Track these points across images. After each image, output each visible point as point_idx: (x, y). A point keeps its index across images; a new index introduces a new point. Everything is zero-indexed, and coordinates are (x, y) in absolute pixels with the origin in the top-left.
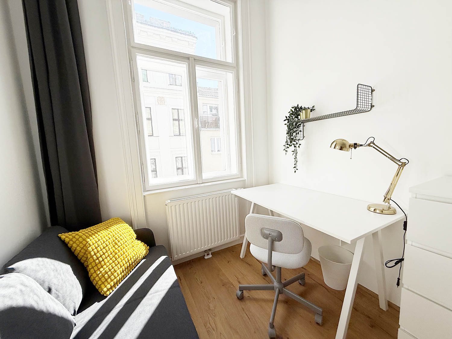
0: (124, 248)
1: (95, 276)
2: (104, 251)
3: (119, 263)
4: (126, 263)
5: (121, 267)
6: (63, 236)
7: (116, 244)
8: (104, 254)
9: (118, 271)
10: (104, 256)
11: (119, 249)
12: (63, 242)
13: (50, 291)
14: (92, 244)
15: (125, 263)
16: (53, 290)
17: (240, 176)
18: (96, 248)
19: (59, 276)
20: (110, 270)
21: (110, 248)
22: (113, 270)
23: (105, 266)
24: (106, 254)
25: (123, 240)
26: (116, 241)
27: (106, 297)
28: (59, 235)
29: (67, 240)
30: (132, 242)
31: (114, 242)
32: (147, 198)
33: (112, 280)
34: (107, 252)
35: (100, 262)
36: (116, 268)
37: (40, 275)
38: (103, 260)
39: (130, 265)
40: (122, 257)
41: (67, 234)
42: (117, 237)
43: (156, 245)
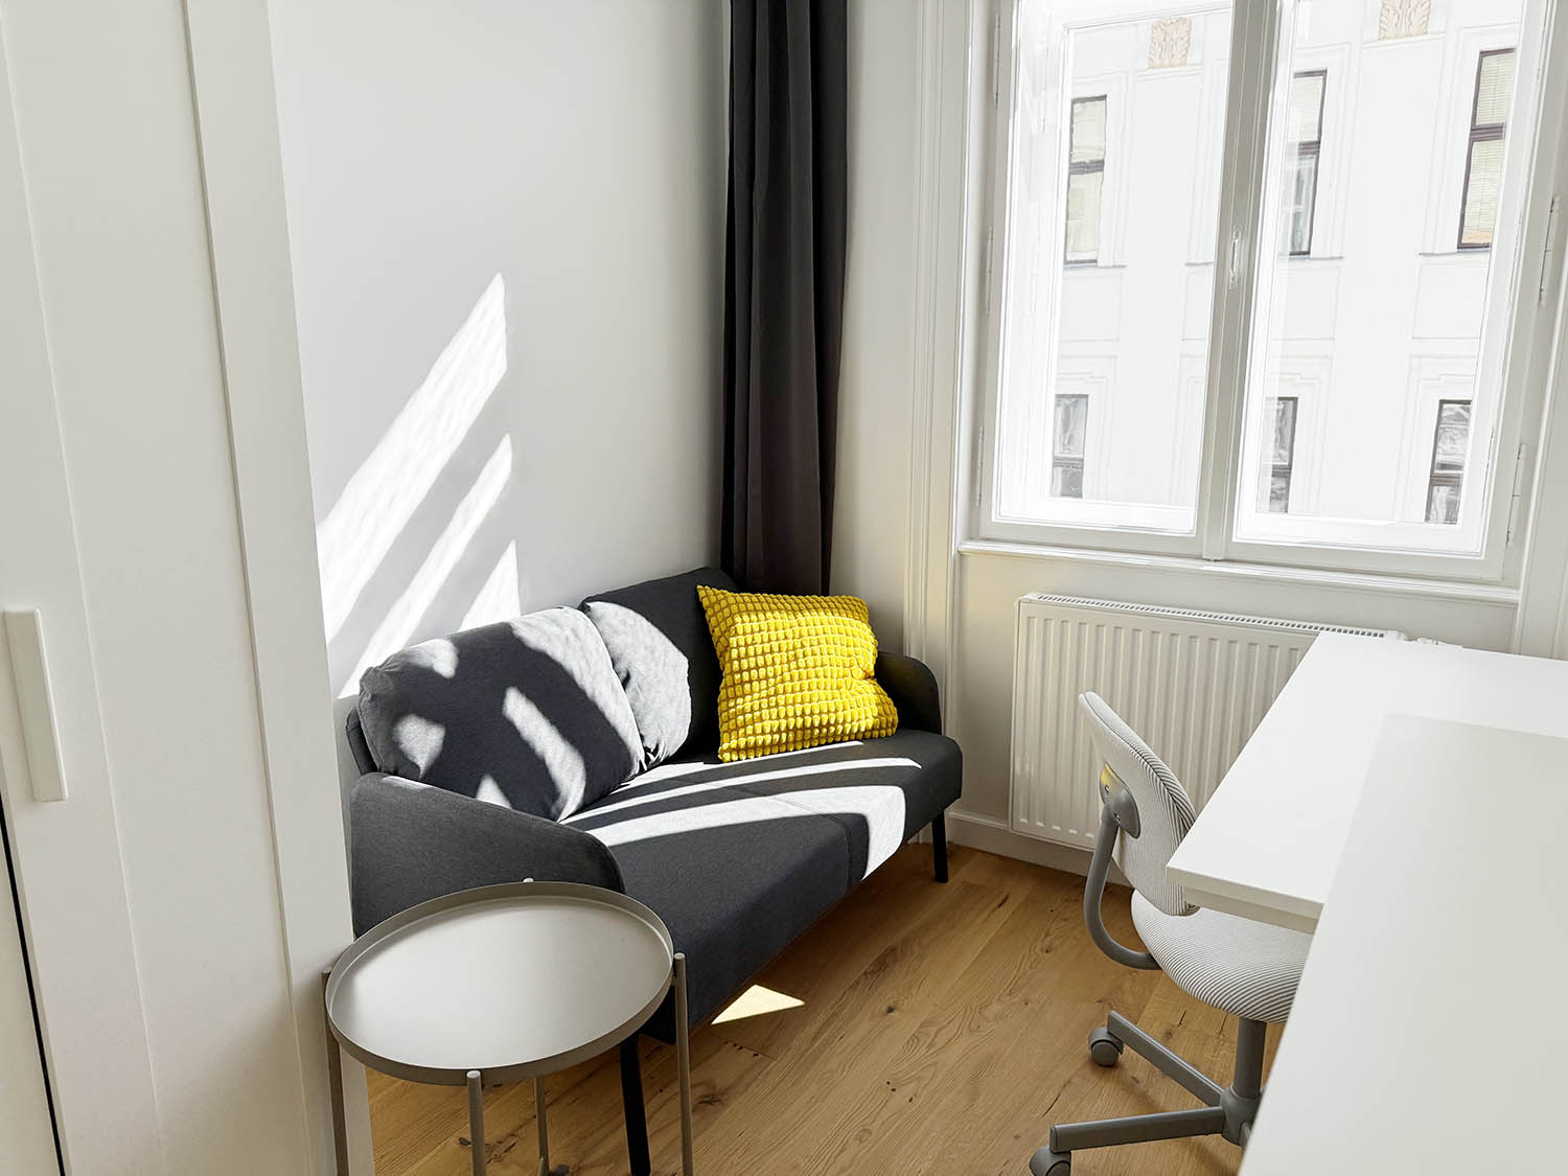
0: (808, 678)
1: (724, 707)
2: (761, 660)
3: (777, 705)
4: (795, 716)
5: (778, 718)
6: (704, 593)
7: (796, 658)
8: (757, 667)
9: (767, 725)
10: (754, 673)
11: (795, 673)
13: (627, 680)
14: (740, 631)
15: (791, 714)
17: (1495, 575)
18: (746, 645)
19: (652, 665)
20: (752, 711)
21: (777, 661)
22: (757, 714)
23: (748, 698)
24: (762, 672)
25: (818, 657)
26: (800, 652)
27: (721, 762)
28: (699, 587)
29: (705, 603)
30: (844, 676)
31: (793, 653)
32: (971, 565)
33: (746, 735)
34: (765, 666)
35: (742, 683)
36: (765, 713)
37: (618, 642)
38: (751, 682)
39: (804, 728)
40: (790, 697)
41: (712, 591)
42: (807, 644)
43: (939, 730)
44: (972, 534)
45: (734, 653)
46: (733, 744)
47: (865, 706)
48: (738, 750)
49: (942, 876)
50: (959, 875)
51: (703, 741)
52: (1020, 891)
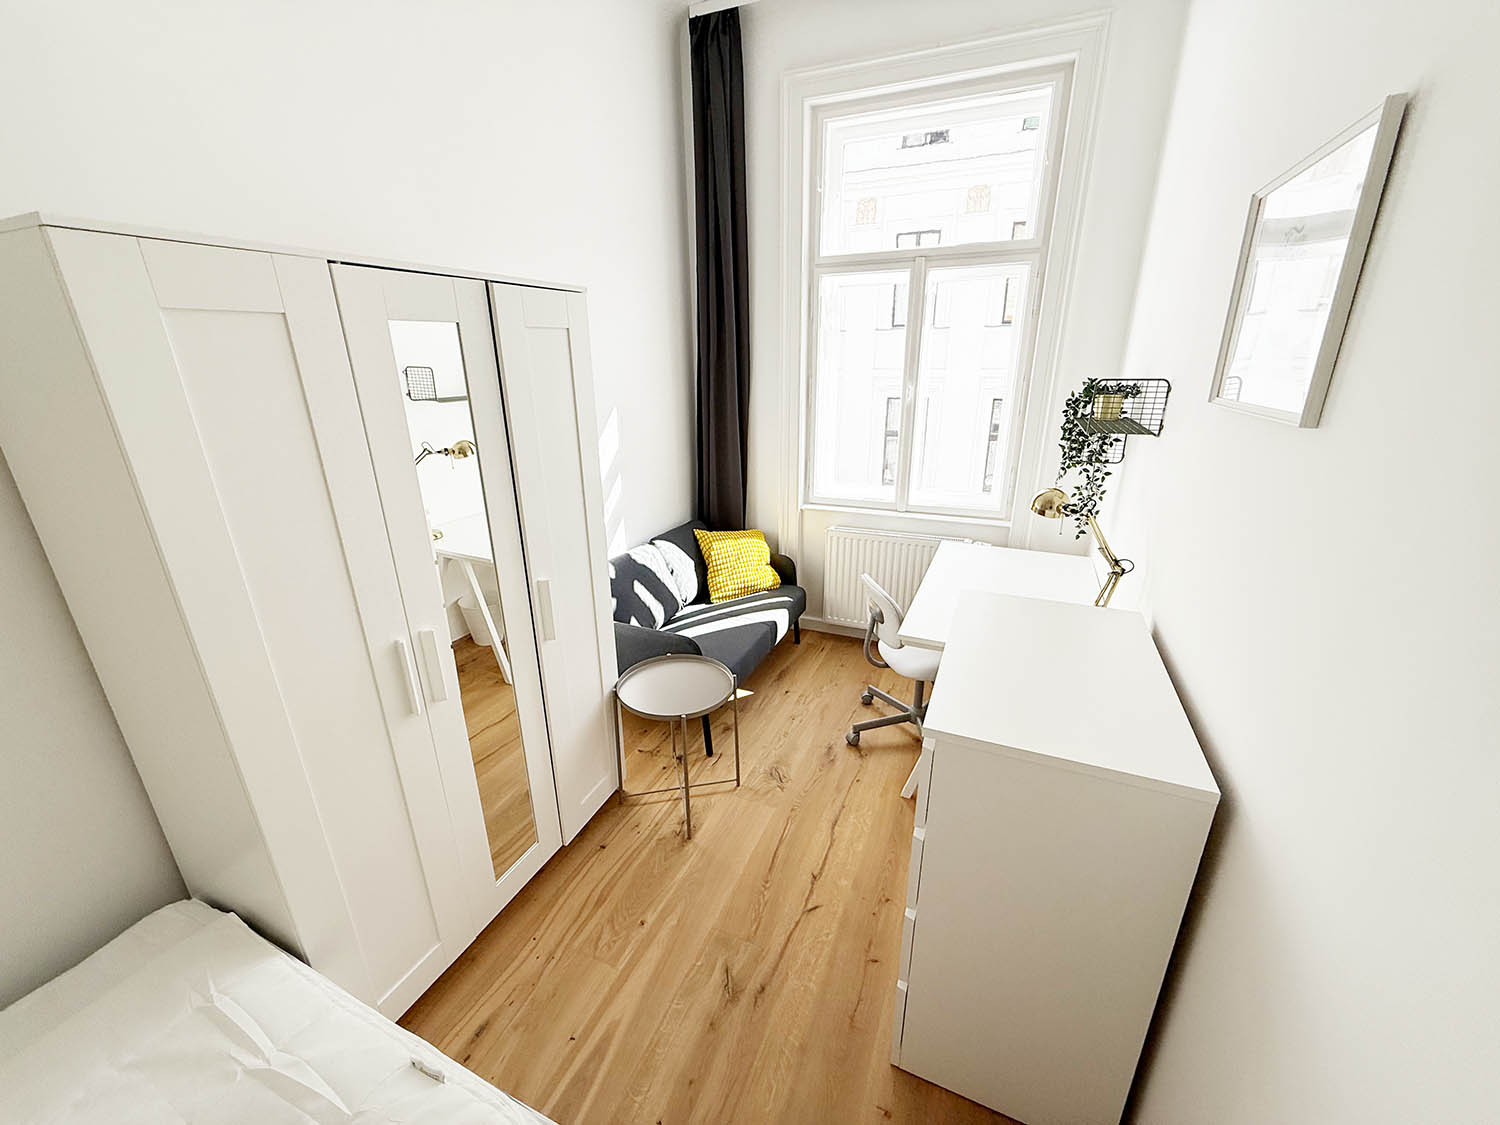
0: (745, 567)
1: (713, 581)
2: (724, 561)
3: (733, 579)
6: (696, 532)
7: (739, 559)
8: (724, 564)
9: (730, 587)
10: (722, 566)
11: (739, 565)
12: (696, 540)
13: (672, 573)
14: (715, 549)
15: (741, 585)
16: (674, 574)
17: (1003, 516)
18: (718, 555)
19: (683, 566)
20: (723, 582)
21: (731, 560)
22: (726, 584)
23: (721, 576)
25: (748, 558)
26: (740, 556)
27: (712, 604)
28: (694, 530)
29: (698, 537)
30: (760, 565)
31: (737, 556)
32: (806, 513)
33: (721, 592)
34: (727, 563)
35: (717, 570)
36: (729, 583)
37: (668, 557)
38: (721, 570)
39: (745, 588)
41: (699, 531)
42: (743, 552)
43: (796, 584)
44: (805, 503)
45: (713, 558)
46: (717, 596)
47: (769, 577)
48: (719, 598)
49: (797, 641)
50: (805, 640)
51: (703, 596)
52: (829, 645)
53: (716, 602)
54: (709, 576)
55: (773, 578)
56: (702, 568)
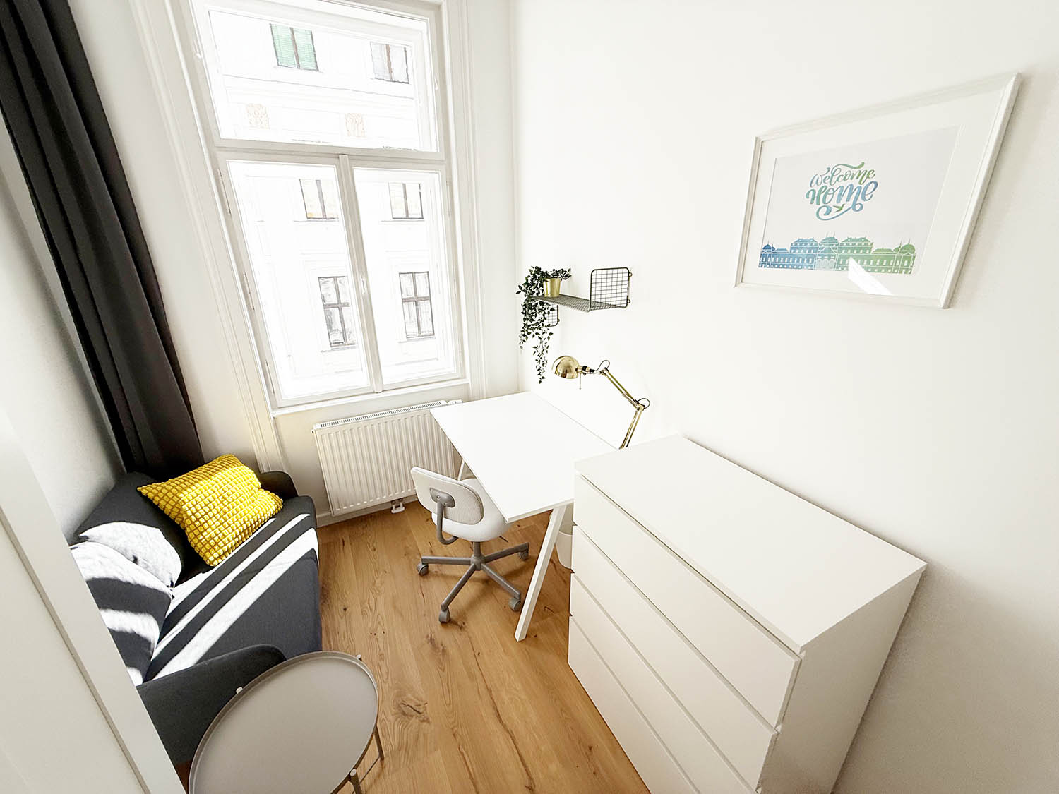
0: (237, 505)
1: (196, 541)
2: (207, 509)
3: (229, 525)
4: (241, 525)
5: (233, 530)
6: (144, 490)
7: (225, 499)
8: (207, 513)
9: (230, 537)
10: (206, 517)
11: (230, 506)
12: (146, 498)
13: (135, 560)
14: (186, 500)
15: (238, 525)
16: (140, 559)
17: (459, 377)
18: (194, 506)
19: (145, 543)
20: (217, 535)
21: (215, 505)
22: (221, 535)
23: (209, 530)
24: (211, 514)
25: (236, 493)
26: (225, 495)
27: (213, 567)
28: (138, 488)
29: (150, 496)
30: (252, 495)
31: (221, 497)
32: (280, 420)
33: (220, 548)
34: (211, 510)
35: (202, 525)
36: (225, 532)
37: (120, 543)
38: (206, 522)
39: (247, 528)
40: (234, 518)
41: (149, 487)
42: (226, 489)
43: (297, 496)
44: (275, 409)
45: (189, 513)
46: (216, 555)
47: (268, 503)
48: (220, 557)
51: (192, 563)
53: (218, 564)
54: (191, 535)
55: (273, 502)
56: (176, 532)
